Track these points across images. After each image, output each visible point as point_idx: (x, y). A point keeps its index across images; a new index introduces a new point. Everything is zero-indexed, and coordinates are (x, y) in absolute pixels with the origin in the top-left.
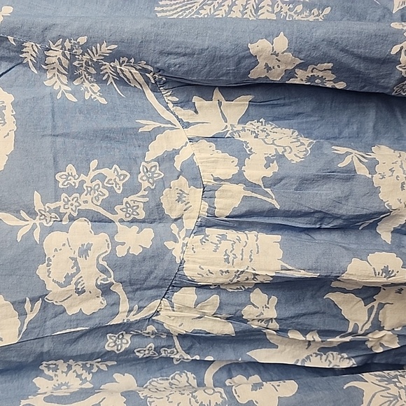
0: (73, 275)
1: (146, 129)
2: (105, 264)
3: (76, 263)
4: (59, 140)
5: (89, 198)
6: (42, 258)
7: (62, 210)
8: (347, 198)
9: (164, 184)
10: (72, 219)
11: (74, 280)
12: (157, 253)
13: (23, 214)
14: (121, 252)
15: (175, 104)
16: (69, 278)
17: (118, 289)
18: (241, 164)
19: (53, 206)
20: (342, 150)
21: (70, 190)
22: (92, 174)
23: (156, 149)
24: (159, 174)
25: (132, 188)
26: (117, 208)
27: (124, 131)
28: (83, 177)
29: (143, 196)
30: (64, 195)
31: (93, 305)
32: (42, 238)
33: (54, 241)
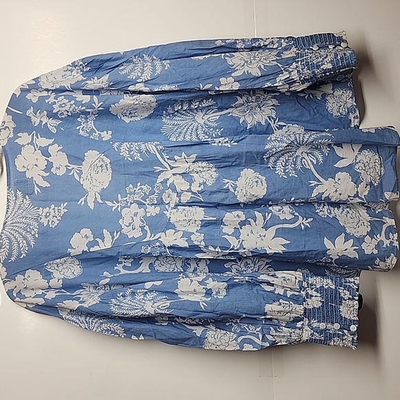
1: (157, 171)
2: (143, 219)
3: (133, 219)
4: (127, 175)
5: (137, 196)
6: (121, 217)
7: (128, 200)
8: (226, 198)
9: (163, 191)
10: (131, 203)
11: (132, 224)
12: (161, 215)
13: (114, 202)
14: (148, 215)
15: (168, 159)
16: (130, 224)
17: (147, 228)
18: (190, 185)
19: (125, 199)
20: (226, 181)
21: (131, 194)
22: (138, 188)
23: (161, 178)
24: (162, 188)
25: (152, 193)
26: (147, 200)
27: (149, 172)
28: (135, 189)
29: (156, 196)
30: (129, 195)
31: (137, 234)
32: (121, 210)
33: (125, 211)
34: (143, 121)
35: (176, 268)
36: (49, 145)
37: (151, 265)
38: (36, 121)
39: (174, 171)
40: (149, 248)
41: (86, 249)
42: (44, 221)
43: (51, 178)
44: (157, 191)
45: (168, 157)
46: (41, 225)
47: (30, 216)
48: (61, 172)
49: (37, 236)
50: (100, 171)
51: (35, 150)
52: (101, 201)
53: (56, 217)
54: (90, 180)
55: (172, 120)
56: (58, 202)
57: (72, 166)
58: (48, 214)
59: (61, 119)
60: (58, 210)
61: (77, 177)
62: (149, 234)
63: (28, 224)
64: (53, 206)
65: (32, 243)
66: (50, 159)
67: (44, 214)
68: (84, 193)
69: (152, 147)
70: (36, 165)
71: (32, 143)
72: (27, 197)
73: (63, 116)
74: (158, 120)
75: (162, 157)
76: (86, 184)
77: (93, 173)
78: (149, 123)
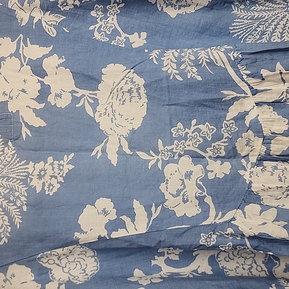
0: (182, 190)
1: (227, 98)
2: (201, 183)
3: (183, 183)
4: (173, 107)
5: (191, 143)
6: (163, 179)
7: (175, 150)
9: (238, 135)
10: (180, 156)
11: (182, 193)
12: (234, 178)
13: (152, 152)
14: (211, 176)
16: (179, 192)
17: (208, 200)
19: (169, 148)
21: (180, 138)
22: (193, 128)
23: (233, 112)
24: (235, 128)
25: (218, 137)
26: (208, 150)
27: (213, 100)
28: (187, 130)
29: (224, 142)
30: (176, 142)
31: (192, 210)
32: (163, 167)
33: (169, 169)
34: (200, 14)
35: (254, 265)
36: (45, 56)
37: (212, 261)
38: (23, 17)
39: (259, 98)
40: (214, 237)
41: (104, 233)
42: (37, 184)
43: (48, 112)
44: (226, 135)
45: (248, 72)
46: (31, 190)
47: (14, 176)
48: (64, 102)
49: (25, 208)
50: (128, 101)
51: (22, 65)
52: (128, 151)
53: (56, 177)
54: (111, 116)
55: (249, 10)
56: (58, 152)
57: (81, 92)
58: (43, 173)
59: (64, 13)
60: (60, 165)
61: (89, 110)
62: (213, 212)
63: (12, 189)
64: (50, 160)
65: (18, 221)
66: (46, 80)
67: (36, 172)
68: (101, 137)
69: (219, 55)
70: (23, 91)
71: (17, 54)
72: (10, 144)
73: (67, 8)
74: (224, 12)
75: (237, 72)
76: (104, 123)
77: (116, 104)
78: (211, 16)
